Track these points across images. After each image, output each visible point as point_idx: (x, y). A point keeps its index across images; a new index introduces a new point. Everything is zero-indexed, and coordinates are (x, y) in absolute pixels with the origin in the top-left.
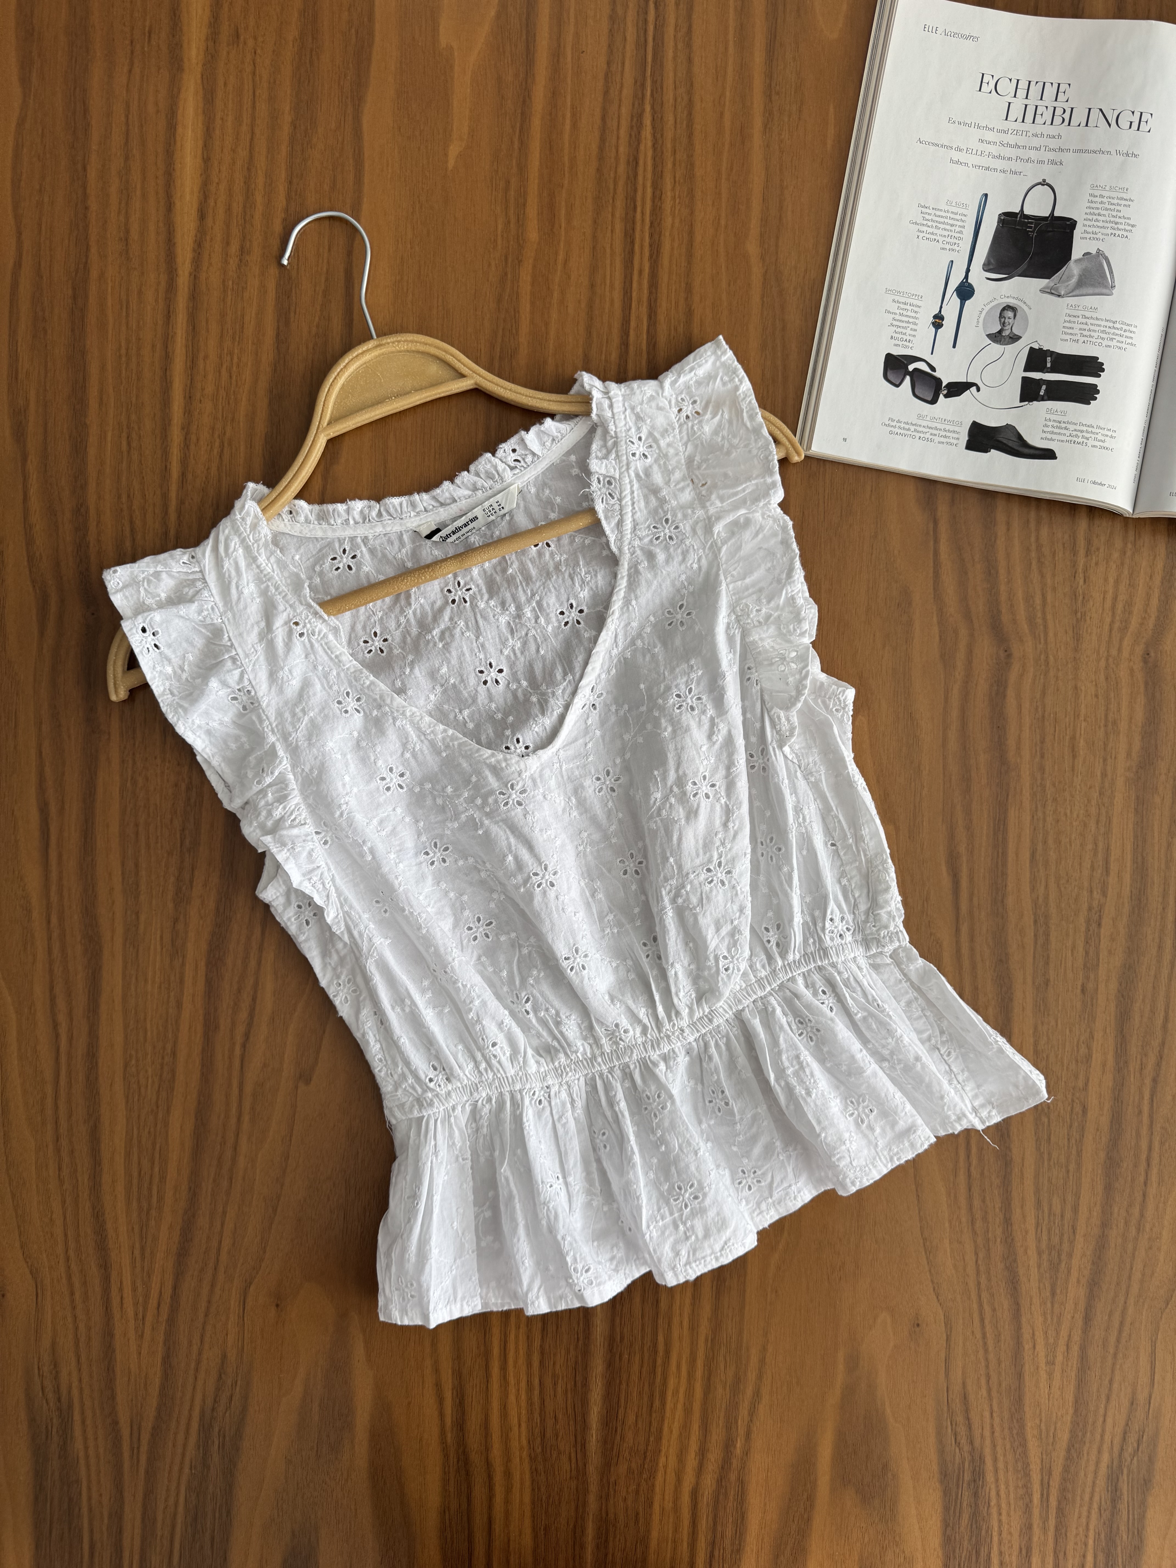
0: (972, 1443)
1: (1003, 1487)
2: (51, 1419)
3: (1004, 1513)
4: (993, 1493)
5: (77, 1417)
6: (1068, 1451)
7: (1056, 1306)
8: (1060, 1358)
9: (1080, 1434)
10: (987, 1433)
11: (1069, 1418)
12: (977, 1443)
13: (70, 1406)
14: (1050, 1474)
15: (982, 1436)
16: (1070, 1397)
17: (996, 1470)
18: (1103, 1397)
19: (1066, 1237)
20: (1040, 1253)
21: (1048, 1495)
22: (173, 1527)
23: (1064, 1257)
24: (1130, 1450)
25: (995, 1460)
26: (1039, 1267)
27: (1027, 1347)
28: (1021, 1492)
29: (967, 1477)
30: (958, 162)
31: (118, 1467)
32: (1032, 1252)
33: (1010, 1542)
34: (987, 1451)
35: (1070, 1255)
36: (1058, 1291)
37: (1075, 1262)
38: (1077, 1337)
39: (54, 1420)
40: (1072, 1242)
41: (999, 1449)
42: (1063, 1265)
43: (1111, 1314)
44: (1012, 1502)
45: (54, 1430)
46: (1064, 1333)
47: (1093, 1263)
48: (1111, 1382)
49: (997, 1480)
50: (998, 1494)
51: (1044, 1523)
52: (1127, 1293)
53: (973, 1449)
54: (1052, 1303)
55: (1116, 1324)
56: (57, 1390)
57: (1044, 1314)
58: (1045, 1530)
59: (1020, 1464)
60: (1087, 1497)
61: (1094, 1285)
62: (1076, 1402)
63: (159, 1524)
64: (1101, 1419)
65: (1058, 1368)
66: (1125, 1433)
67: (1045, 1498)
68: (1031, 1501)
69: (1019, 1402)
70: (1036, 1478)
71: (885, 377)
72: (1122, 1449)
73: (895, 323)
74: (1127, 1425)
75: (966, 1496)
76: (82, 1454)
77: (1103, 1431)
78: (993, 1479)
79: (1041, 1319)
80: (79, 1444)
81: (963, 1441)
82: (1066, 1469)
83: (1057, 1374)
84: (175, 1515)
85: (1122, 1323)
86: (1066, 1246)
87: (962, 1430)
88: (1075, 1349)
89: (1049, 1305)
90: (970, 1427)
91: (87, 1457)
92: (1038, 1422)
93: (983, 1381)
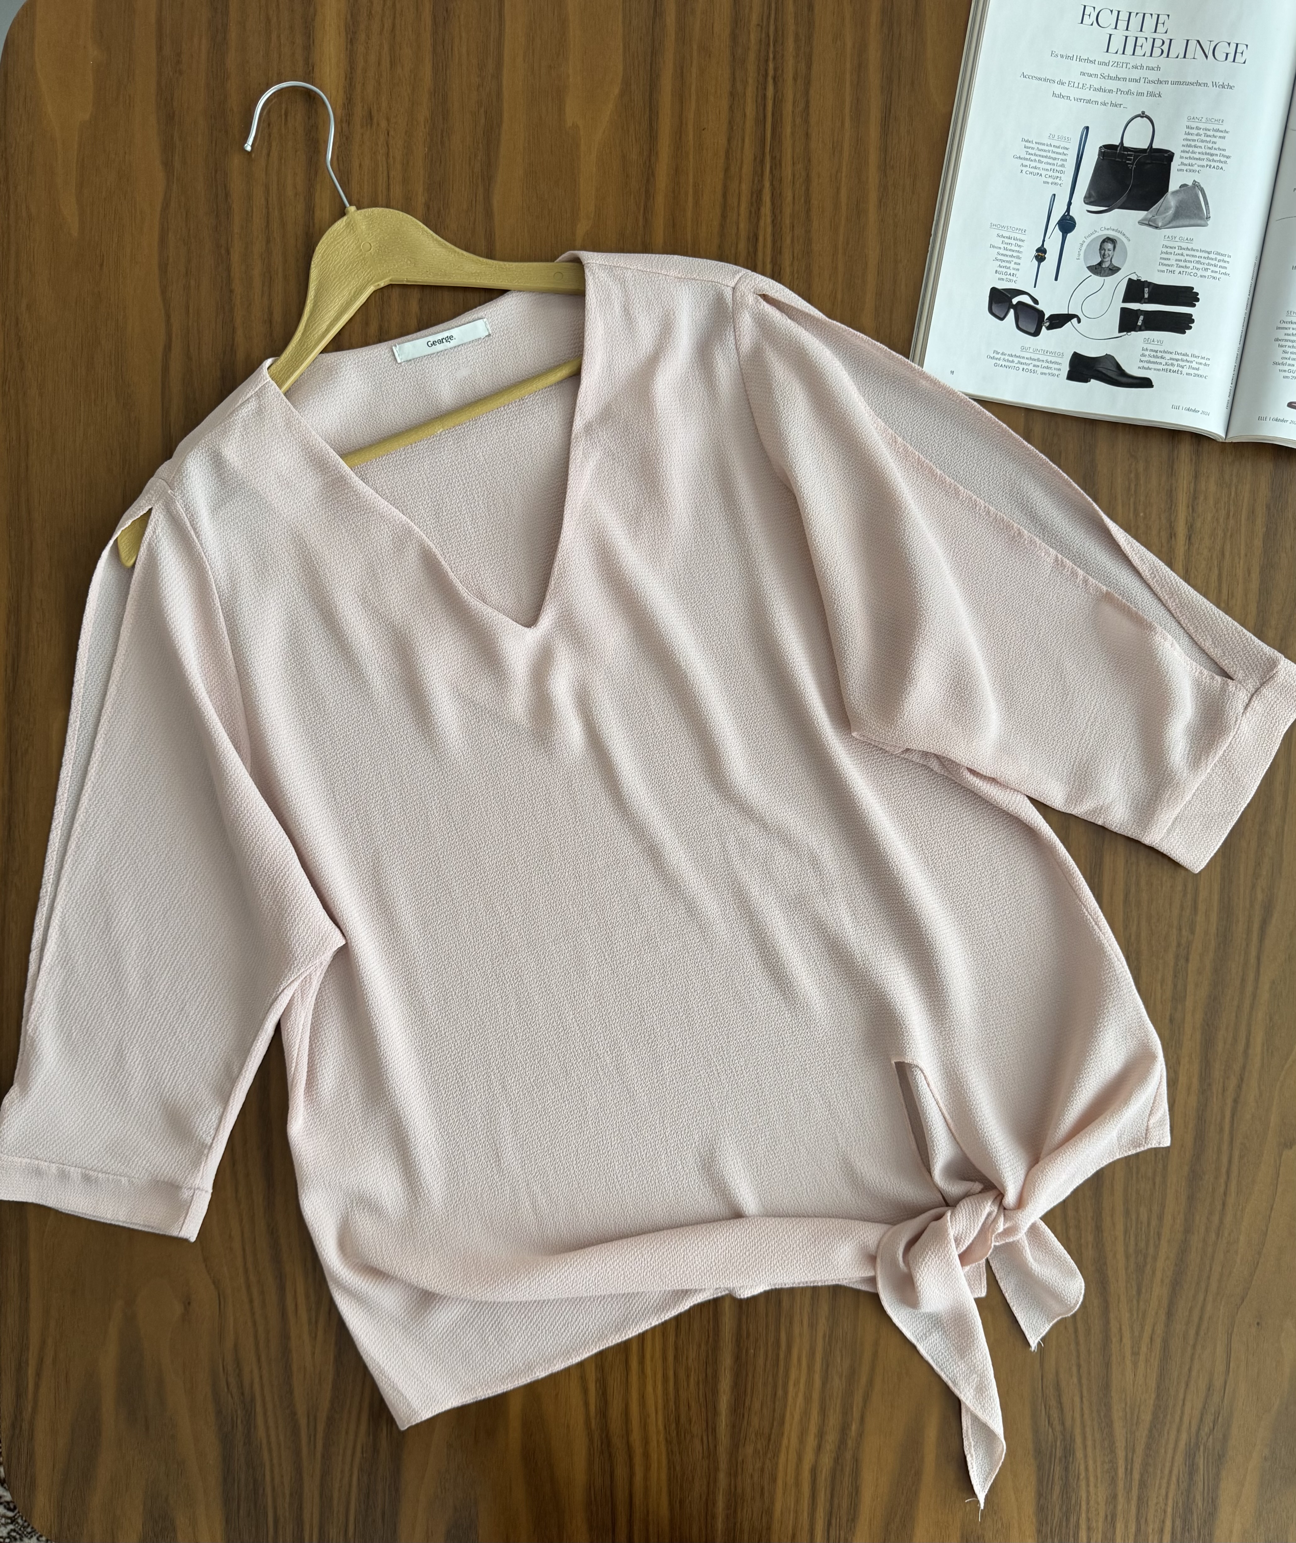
0: (1063, 1424)
1: (1091, 1462)
2: (236, 1411)
3: (1092, 1484)
4: (1082, 1468)
5: (259, 1409)
6: (1150, 1431)
7: (1141, 1303)
8: (1144, 1349)
9: (1162, 1416)
10: (1077, 1415)
11: (1152, 1402)
12: (1068, 1423)
13: (253, 1399)
14: (1134, 1451)
15: (1073, 1418)
16: (1152, 1384)
17: (1085, 1447)
18: (1183, 1385)
19: (1151, 1242)
20: (1127, 1257)
21: (1132, 1469)
22: (348, 1503)
23: (1149, 1260)
24: (1206, 1429)
25: (1084, 1438)
26: (1127, 1269)
27: (1114, 1340)
28: (1106, 1467)
29: (1059, 1453)
30: (1060, 96)
31: (297, 1453)
32: (1121, 1257)
33: (1097, 1510)
34: (1078, 1431)
35: (1155, 1258)
36: (1144, 1291)
37: (1160, 1264)
38: (1160, 1329)
39: (239, 1412)
40: (1157, 1247)
41: (1088, 1430)
42: (1148, 1267)
43: (1191, 1310)
44: (1099, 1475)
45: (239, 1421)
46: (1148, 1329)
47: (1176, 1265)
48: (1190, 1370)
49: (1086, 1456)
50: (1087, 1469)
51: (1128, 1493)
52: (1206, 1291)
53: (1064, 1429)
54: (1138, 1301)
55: (1195, 1318)
56: (241, 1386)
57: (1131, 1311)
58: (1128, 1500)
59: (1106, 1443)
60: (1167, 1472)
61: (1176, 1285)
62: (1158, 1387)
63: (335, 1502)
64: (1181, 1403)
65: (1142, 1357)
66: (1202, 1415)
67: (1129, 1472)
68: (1116, 1473)
69: (1106, 1387)
70: (1121, 1454)
71: (991, 311)
72: (1199, 1429)
73: (1000, 257)
74: (1204, 1407)
75: (1058, 1470)
76: (264, 1442)
77: (1182, 1413)
78: (1082, 1455)
79: (1127, 1315)
80: (261, 1432)
81: (1056, 1423)
82: (1148, 1447)
83: (1141, 1365)
84: (349, 1493)
85: (1201, 1318)
86: (1151, 1250)
87: (1055, 1414)
88: (1158, 1341)
89: (1135, 1302)
90: (1061, 1409)
91: (269, 1443)
92: (1123, 1405)
93: (1074, 1369)
